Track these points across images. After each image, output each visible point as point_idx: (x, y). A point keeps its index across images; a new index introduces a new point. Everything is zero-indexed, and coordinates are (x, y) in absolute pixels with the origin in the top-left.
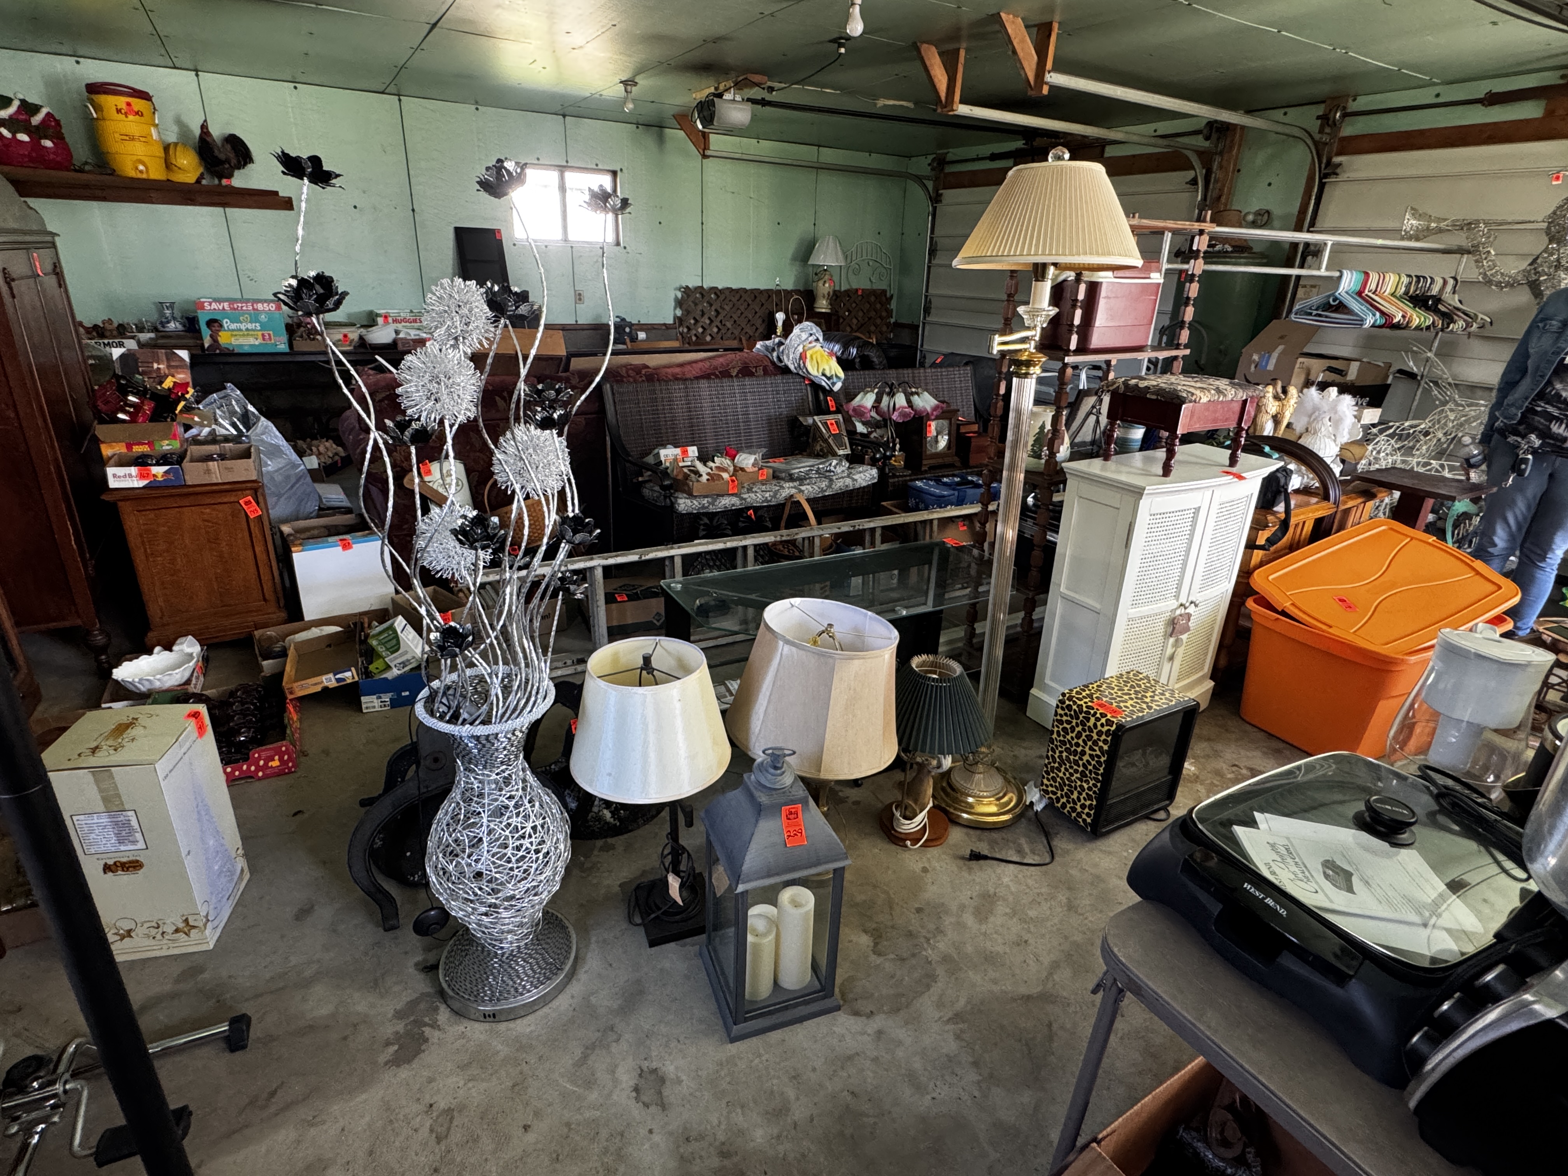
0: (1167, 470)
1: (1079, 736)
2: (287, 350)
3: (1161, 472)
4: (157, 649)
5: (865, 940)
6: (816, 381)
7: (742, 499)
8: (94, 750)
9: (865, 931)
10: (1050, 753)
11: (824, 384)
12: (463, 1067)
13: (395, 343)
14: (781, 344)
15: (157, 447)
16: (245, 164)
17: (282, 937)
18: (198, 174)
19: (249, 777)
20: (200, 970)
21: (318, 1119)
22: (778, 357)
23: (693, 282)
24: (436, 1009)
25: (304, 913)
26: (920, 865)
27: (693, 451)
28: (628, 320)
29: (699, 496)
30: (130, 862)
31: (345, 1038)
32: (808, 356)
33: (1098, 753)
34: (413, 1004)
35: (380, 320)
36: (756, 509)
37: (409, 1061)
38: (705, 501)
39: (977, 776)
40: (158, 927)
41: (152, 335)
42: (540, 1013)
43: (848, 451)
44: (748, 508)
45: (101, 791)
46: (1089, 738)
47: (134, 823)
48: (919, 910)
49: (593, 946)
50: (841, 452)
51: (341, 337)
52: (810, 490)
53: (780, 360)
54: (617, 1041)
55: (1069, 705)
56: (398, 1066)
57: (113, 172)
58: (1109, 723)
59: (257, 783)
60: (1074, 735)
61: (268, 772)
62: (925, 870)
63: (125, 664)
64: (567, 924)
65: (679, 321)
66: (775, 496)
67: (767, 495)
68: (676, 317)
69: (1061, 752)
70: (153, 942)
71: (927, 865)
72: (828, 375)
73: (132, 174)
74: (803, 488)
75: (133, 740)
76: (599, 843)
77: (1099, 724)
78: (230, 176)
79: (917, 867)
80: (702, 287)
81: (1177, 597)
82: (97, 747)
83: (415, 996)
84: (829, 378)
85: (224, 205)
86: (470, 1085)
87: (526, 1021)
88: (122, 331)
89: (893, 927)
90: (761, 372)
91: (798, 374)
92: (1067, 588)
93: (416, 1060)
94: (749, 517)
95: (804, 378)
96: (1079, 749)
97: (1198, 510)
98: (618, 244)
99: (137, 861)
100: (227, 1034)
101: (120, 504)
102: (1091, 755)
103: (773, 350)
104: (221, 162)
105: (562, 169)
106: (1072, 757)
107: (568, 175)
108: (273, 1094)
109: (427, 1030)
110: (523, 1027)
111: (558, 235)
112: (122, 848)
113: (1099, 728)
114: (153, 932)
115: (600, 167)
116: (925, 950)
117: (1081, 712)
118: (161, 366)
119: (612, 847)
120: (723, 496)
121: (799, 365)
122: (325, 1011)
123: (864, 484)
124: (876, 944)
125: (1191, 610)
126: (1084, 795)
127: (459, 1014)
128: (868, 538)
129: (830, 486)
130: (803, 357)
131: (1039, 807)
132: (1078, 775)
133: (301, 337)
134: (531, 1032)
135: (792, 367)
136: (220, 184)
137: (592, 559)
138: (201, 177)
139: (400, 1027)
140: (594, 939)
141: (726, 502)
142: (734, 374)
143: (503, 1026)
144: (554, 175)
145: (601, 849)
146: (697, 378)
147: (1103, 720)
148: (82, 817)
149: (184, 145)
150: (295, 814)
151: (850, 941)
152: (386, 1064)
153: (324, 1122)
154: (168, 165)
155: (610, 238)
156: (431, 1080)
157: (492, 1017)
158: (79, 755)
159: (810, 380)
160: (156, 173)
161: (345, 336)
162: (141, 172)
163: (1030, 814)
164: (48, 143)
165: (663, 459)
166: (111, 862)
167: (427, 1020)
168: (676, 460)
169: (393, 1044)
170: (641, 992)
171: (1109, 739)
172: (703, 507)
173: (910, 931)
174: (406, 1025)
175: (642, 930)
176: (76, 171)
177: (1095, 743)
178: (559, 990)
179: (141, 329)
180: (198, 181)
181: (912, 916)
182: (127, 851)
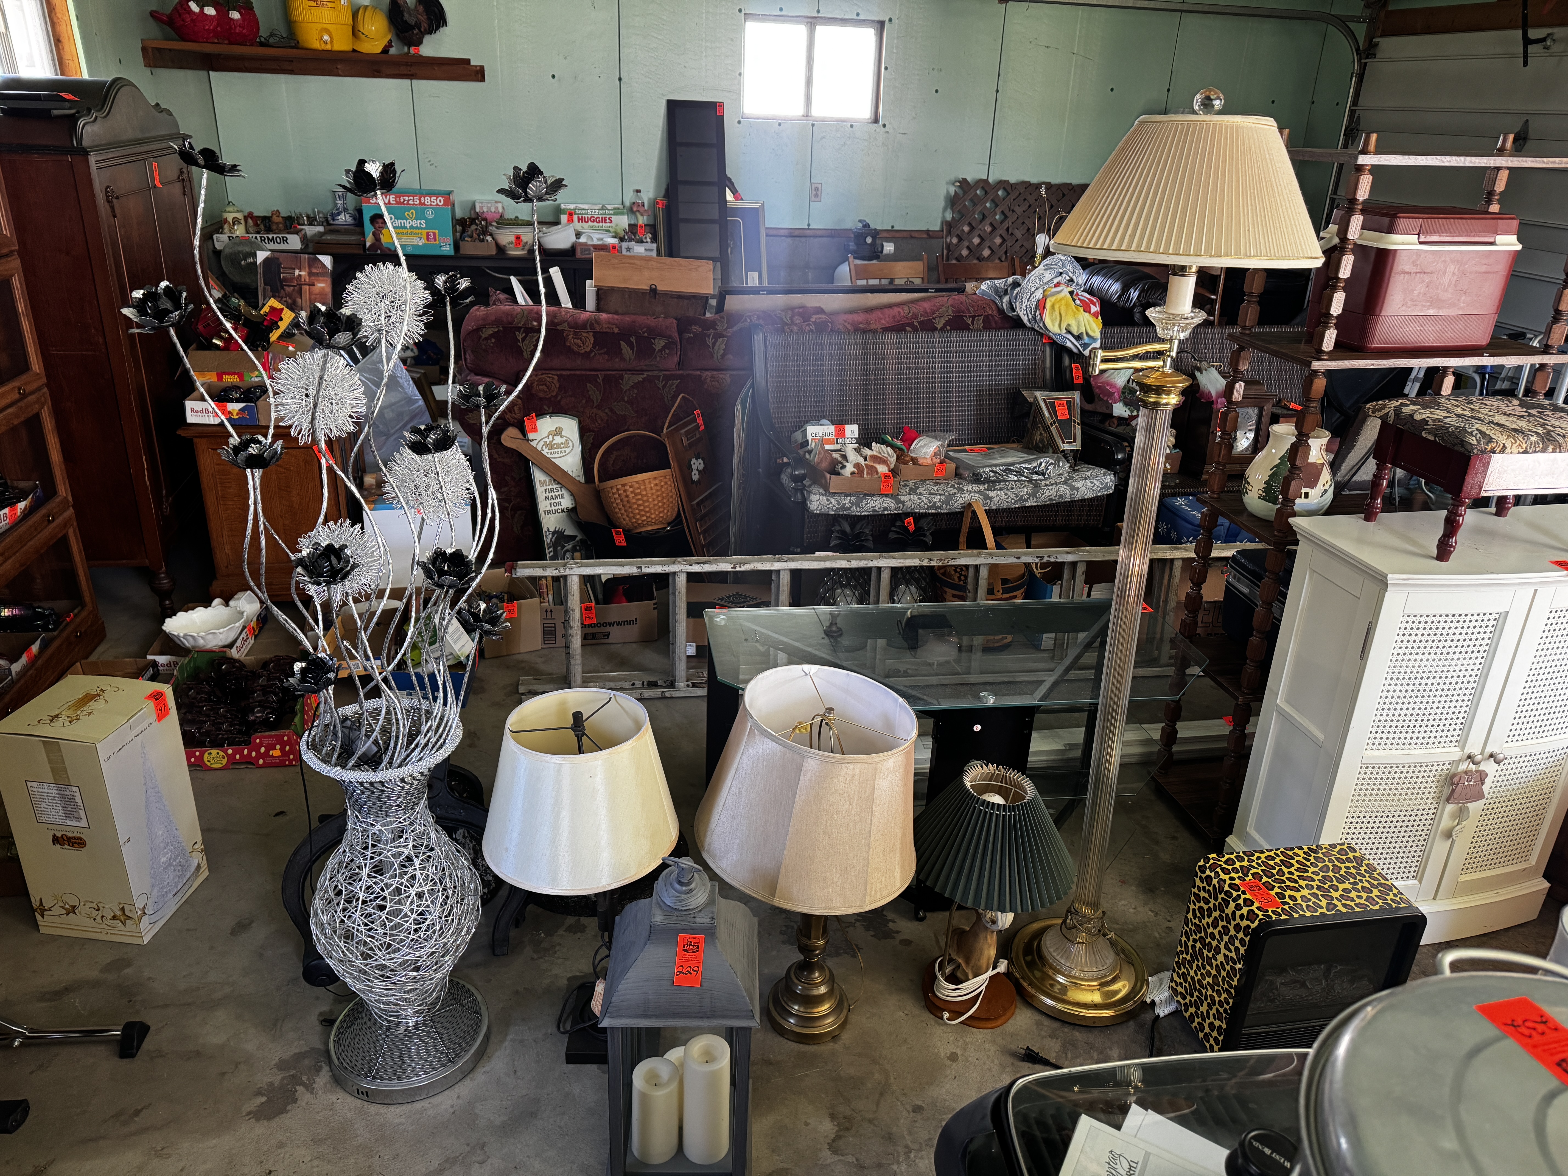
0: (1444, 552)
1: (1215, 924)
2: (452, 253)
3: (1435, 552)
4: (217, 601)
5: (827, 1127)
6: (1059, 340)
7: (899, 501)
8: (54, 718)
9: (833, 1117)
10: (1184, 938)
11: (1069, 344)
12: (317, 1141)
13: (573, 248)
14: (1016, 284)
15: (246, 378)
16: (438, 28)
17: (212, 948)
18: (384, 42)
19: (249, 762)
20: (128, 963)
21: (165, 1151)
22: (1010, 303)
23: (973, 174)
24: (318, 1070)
25: (241, 927)
26: (951, 1049)
27: (852, 430)
28: (872, 226)
29: (840, 494)
30: (75, 838)
31: (223, 1074)
32: (1048, 305)
33: (1233, 955)
34: (299, 1057)
35: (564, 218)
36: (918, 517)
37: (269, 1118)
38: (847, 501)
39: (1074, 949)
40: (98, 910)
41: (321, 229)
42: (418, 1106)
43: (1077, 446)
44: (907, 515)
45: (50, 761)
46: (1226, 930)
47: (78, 799)
48: (917, 1109)
49: (506, 1044)
50: (1066, 447)
51: (512, 238)
52: (1000, 498)
53: (1013, 310)
54: (482, 1163)
55: (1209, 877)
56: (258, 1120)
57: (297, 46)
58: (1251, 916)
59: (257, 771)
60: (1210, 920)
61: (268, 760)
62: (953, 1057)
63: (181, 615)
64: (483, 1009)
65: (949, 226)
66: (947, 502)
67: (937, 499)
68: (945, 223)
69: (1195, 941)
70: (93, 924)
71: (959, 1052)
72: (1076, 334)
73: (316, 45)
74: (991, 494)
75: (90, 714)
76: (570, 920)
77: (1238, 913)
78: (419, 42)
79: (944, 1050)
80: (986, 181)
81: (1462, 743)
82: (57, 716)
83: (305, 1049)
84: (1078, 338)
85: (411, 76)
86: (315, 1163)
87: (399, 1109)
88: (290, 224)
89: (870, 1121)
90: (979, 323)
91: (1033, 329)
92: (1288, 701)
93: (277, 1119)
94: (906, 529)
95: (1041, 335)
96: (1214, 943)
97: (1502, 618)
98: (876, 121)
99: (81, 839)
100: (119, 1038)
101: (196, 440)
102: (1225, 956)
103: (1006, 292)
104: (410, 28)
105: (812, 22)
106: (1205, 952)
107: (820, 29)
108: (137, 1113)
109: (300, 1089)
110: (394, 1114)
111: (799, 111)
112: (69, 823)
113: (1238, 920)
114: (95, 913)
115: (861, 17)
116: (898, 1163)
117: (1221, 890)
118: (303, 273)
119: (582, 929)
120: (872, 495)
121: (1034, 318)
122: (218, 1039)
123: (1090, 495)
124: (838, 1137)
125: (1489, 767)
126: (1214, 1011)
127: (338, 1081)
128: (1066, 575)
129: (1033, 495)
130: (1041, 305)
131: (1162, 1011)
132: (1210, 980)
133: (471, 237)
134: (399, 1124)
135: (1025, 319)
136: (409, 52)
137: (674, 563)
138: (389, 45)
139: (277, 1078)
140: (509, 1038)
141: (876, 504)
142: (939, 327)
143: (373, 1109)
144: (801, 30)
145: (570, 929)
146: (886, 330)
147: (1245, 910)
148: (35, 784)
149: (375, 8)
150: (277, 815)
151: (807, 1124)
152: (249, 1113)
153: (169, 1156)
154: (355, 32)
155: (866, 113)
156: (281, 1145)
157: (366, 1095)
158: (39, 722)
159: (1049, 338)
160: (342, 43)
161: (518, 238)
162: (326, 42)
163: (1148, 1017)
164: (235, 15)
165: (810, 438)
166: (59, 835)
167: (304, 1078)
168: (823, 442)
169: (263, 1095)
170: (533, 1115)
171: (1247, 939)
172: (843, 507)
173: (890, 1134)
174: (283, 1078)
175: (565, 1038)
176: (262, 44)
177: (1232, 939)
178: (447, 1084)
179: (312, 221)
180: (385, 51)
181: (905, 1113)
182: (74, 827)
